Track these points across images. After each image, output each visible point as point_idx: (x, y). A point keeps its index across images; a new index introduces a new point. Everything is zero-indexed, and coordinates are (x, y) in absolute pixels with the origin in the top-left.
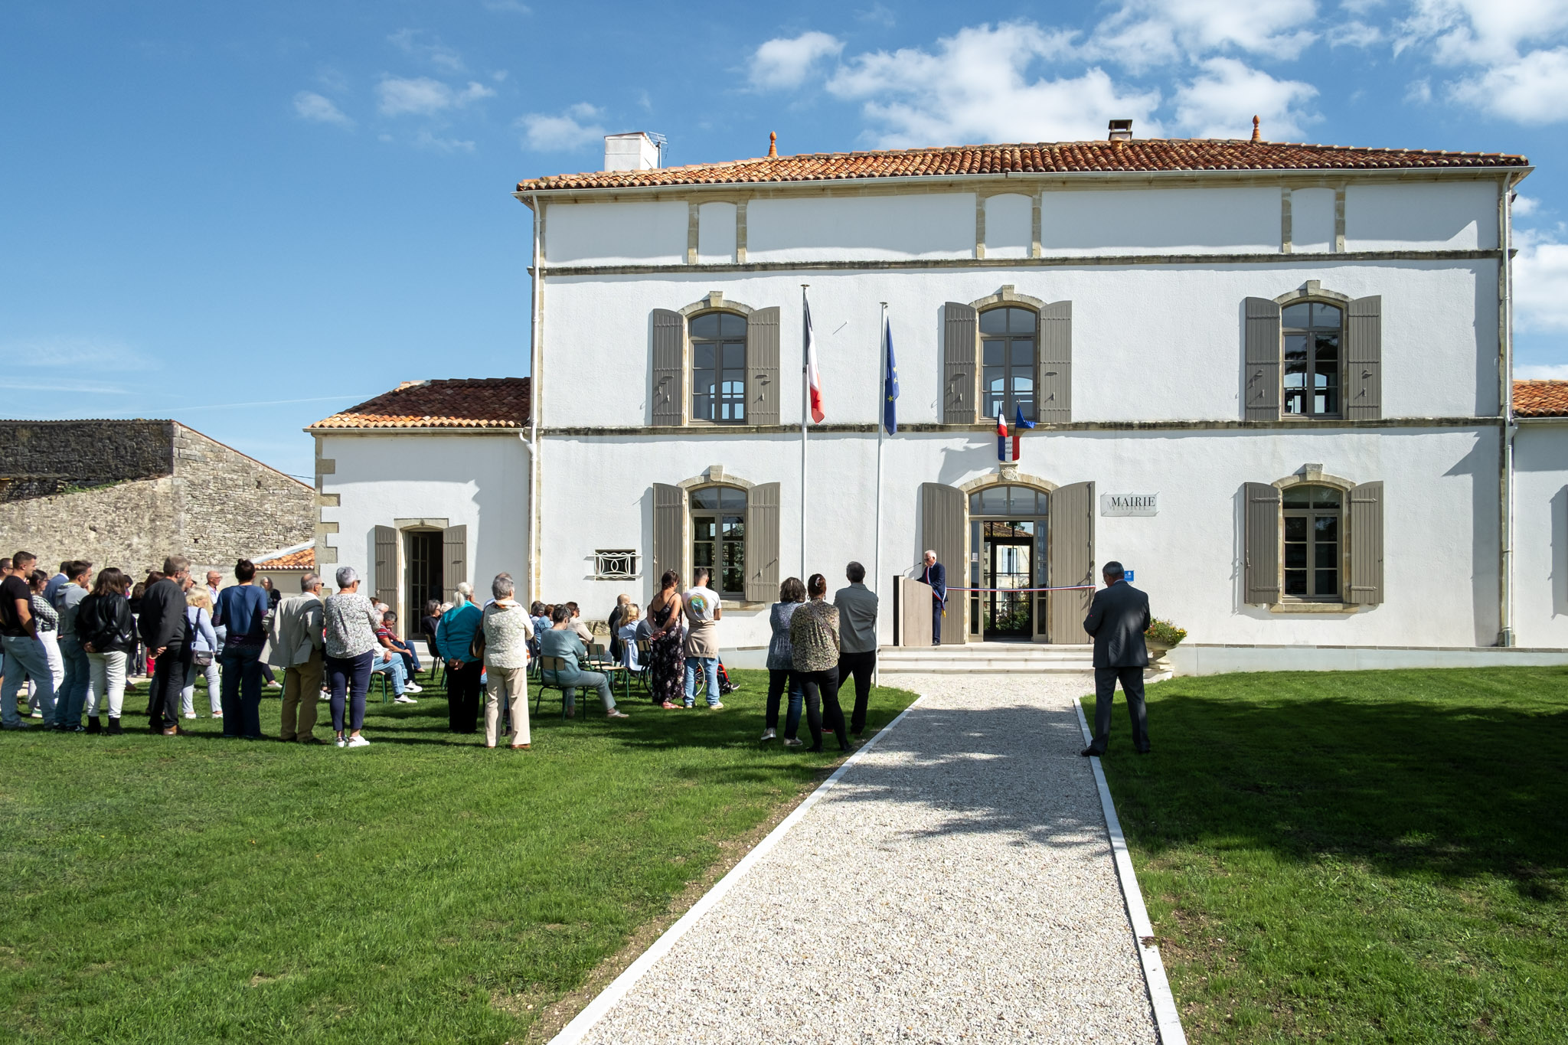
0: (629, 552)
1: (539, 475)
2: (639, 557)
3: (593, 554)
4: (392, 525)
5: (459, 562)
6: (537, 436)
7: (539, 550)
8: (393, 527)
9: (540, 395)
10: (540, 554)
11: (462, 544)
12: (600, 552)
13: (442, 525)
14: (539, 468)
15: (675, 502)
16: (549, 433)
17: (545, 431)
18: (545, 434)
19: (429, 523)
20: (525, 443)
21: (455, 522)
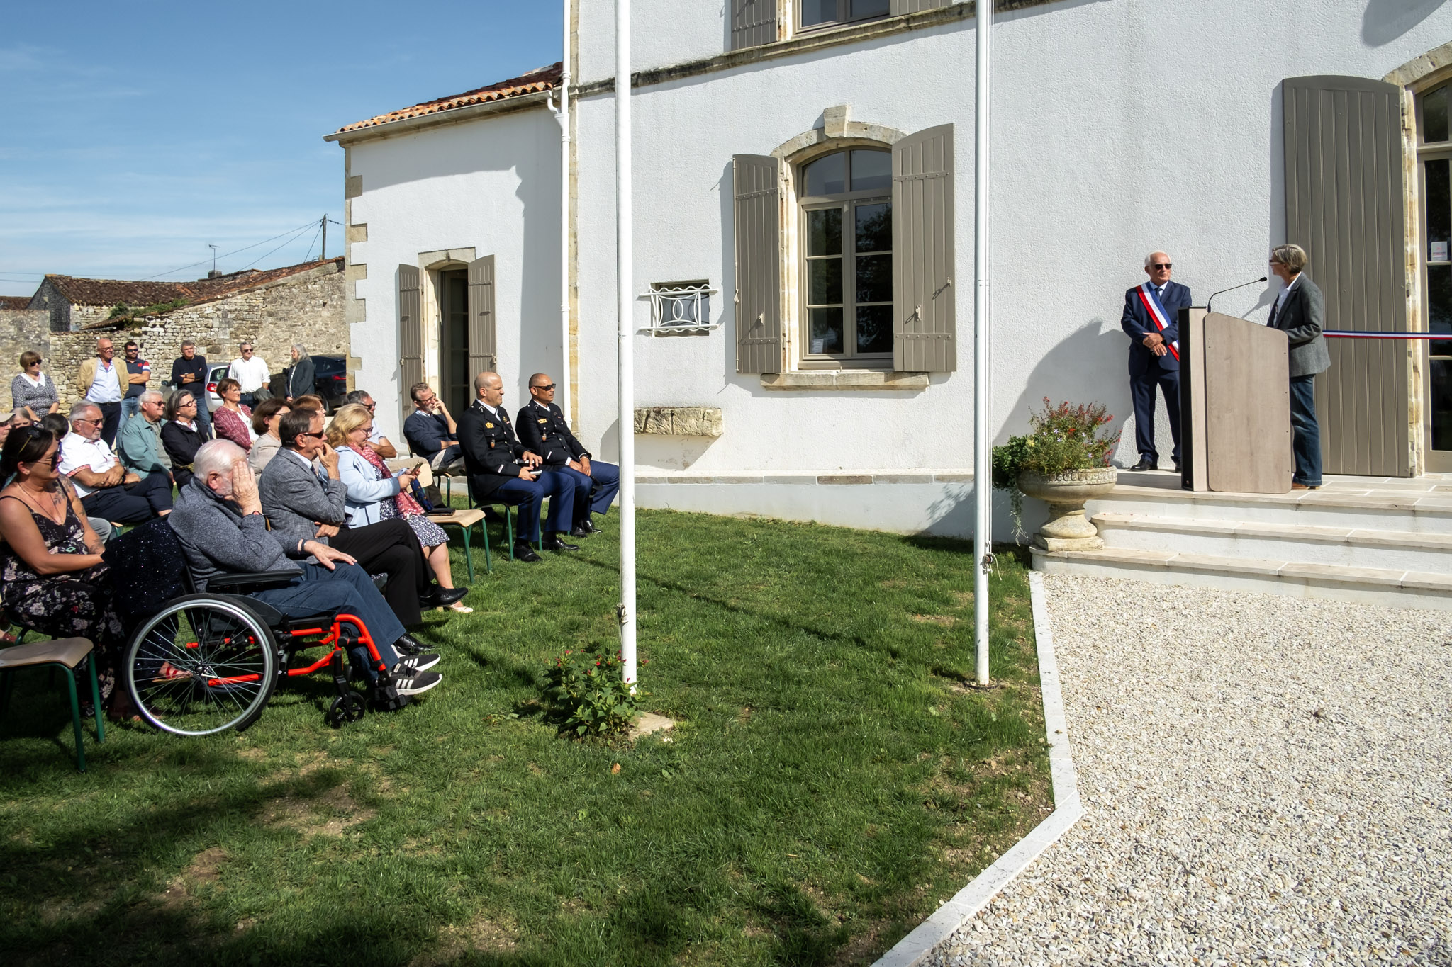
0: (698, 284)
1: (573, 164)
2: (715, 292)
3: (647, 290)
4: (415, 262)
5: (486, 313)
6: (571, 100)
7: (576, 289)
8: (417, 265)
9: (574, 33)
10: (576, 296)
11: (489, 285)
12: (658, 286)
13: (467, 258)
14: (573, 153)
15: (766, 185)
16: (585, 92)
17: (580, 89)
18: (580, 96)
19: (455, 256)
20: (554, 113)
21: (481, 253)
